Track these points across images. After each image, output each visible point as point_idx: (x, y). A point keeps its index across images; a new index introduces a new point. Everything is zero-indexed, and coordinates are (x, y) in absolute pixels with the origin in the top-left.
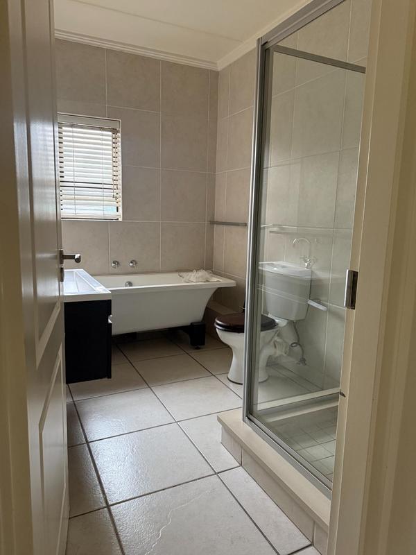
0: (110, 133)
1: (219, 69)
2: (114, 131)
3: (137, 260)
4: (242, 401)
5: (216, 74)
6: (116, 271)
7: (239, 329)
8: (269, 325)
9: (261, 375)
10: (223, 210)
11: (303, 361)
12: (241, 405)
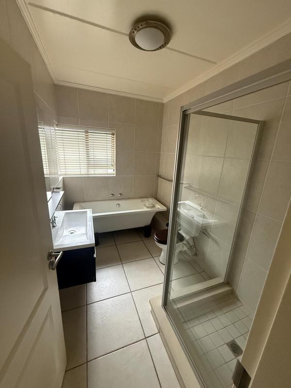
0: (111, 135)
1: (164, 102)
2: (113, 134)
3: (122, 193)
4: (164, 276)
5: (163, 105)
6: (113, 198)
7: (165, 243)
8: (181, 238)
9: (175, 260)
10: (163, 171)
11: (196, 254)
12: (163, 282)
